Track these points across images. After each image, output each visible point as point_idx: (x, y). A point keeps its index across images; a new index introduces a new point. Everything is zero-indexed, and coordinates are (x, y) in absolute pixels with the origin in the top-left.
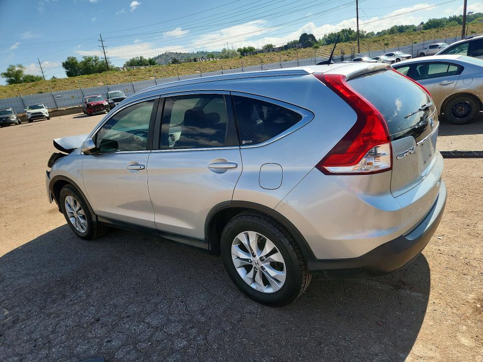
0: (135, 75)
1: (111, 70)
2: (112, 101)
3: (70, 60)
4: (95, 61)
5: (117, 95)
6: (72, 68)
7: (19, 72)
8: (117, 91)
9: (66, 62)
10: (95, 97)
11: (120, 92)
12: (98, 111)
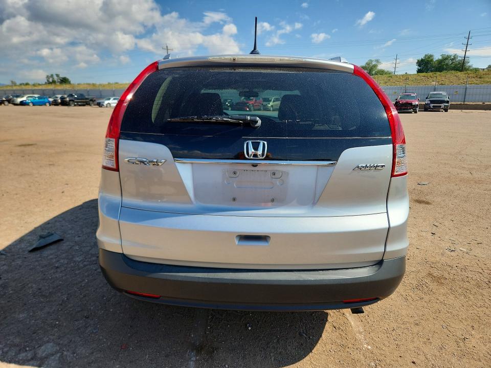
0: (480, 78)
1: (466, 70)
2: (429, 102)
3: (427, 57)
4: (453, 59)
5: (440, 96)
6: (425, 65)
7: (375, 66)
8: (441, 92)
9: (422, 60)
10: (408, 95)
11: (444, 93)
12: (404, 109)
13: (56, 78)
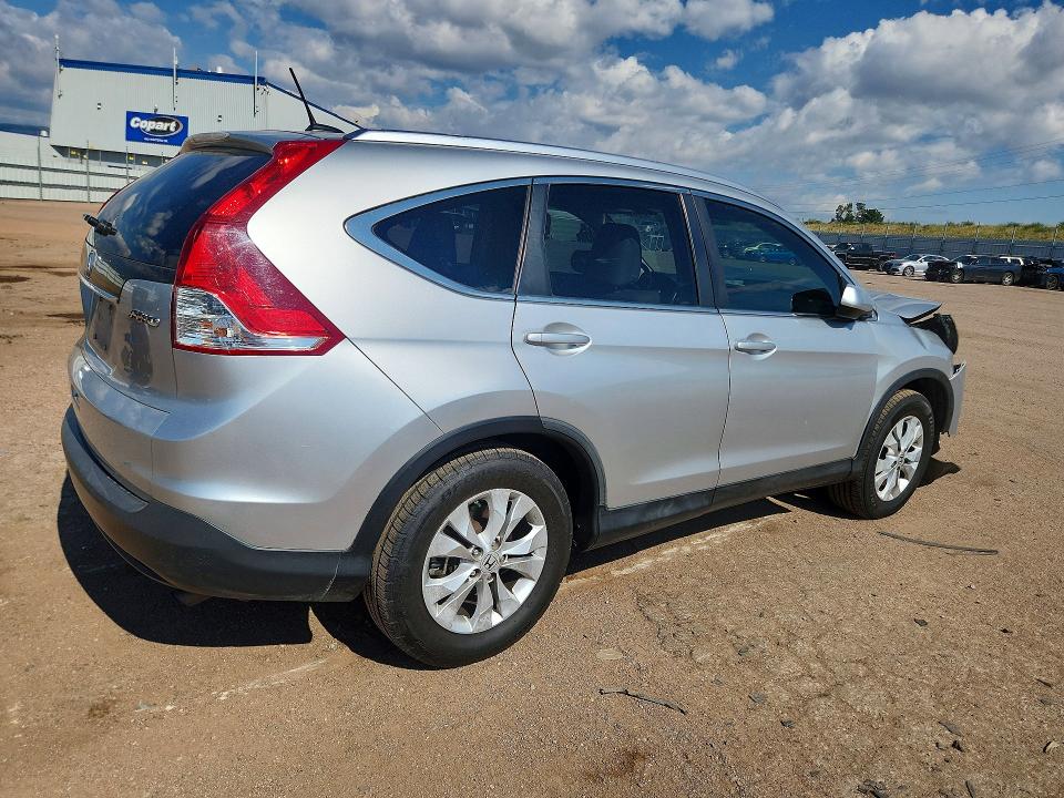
13: (855, 211)
